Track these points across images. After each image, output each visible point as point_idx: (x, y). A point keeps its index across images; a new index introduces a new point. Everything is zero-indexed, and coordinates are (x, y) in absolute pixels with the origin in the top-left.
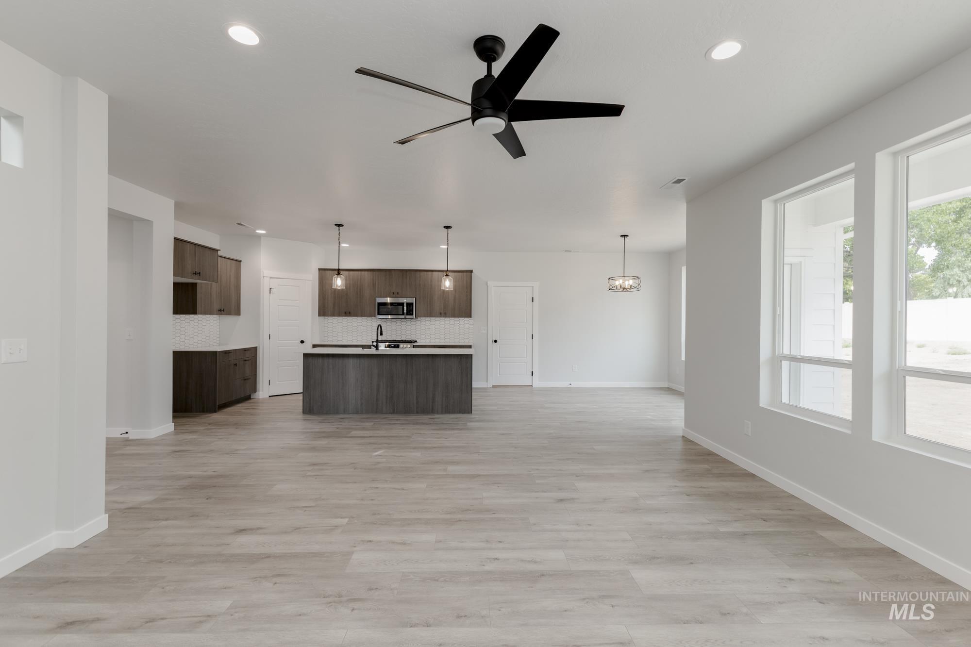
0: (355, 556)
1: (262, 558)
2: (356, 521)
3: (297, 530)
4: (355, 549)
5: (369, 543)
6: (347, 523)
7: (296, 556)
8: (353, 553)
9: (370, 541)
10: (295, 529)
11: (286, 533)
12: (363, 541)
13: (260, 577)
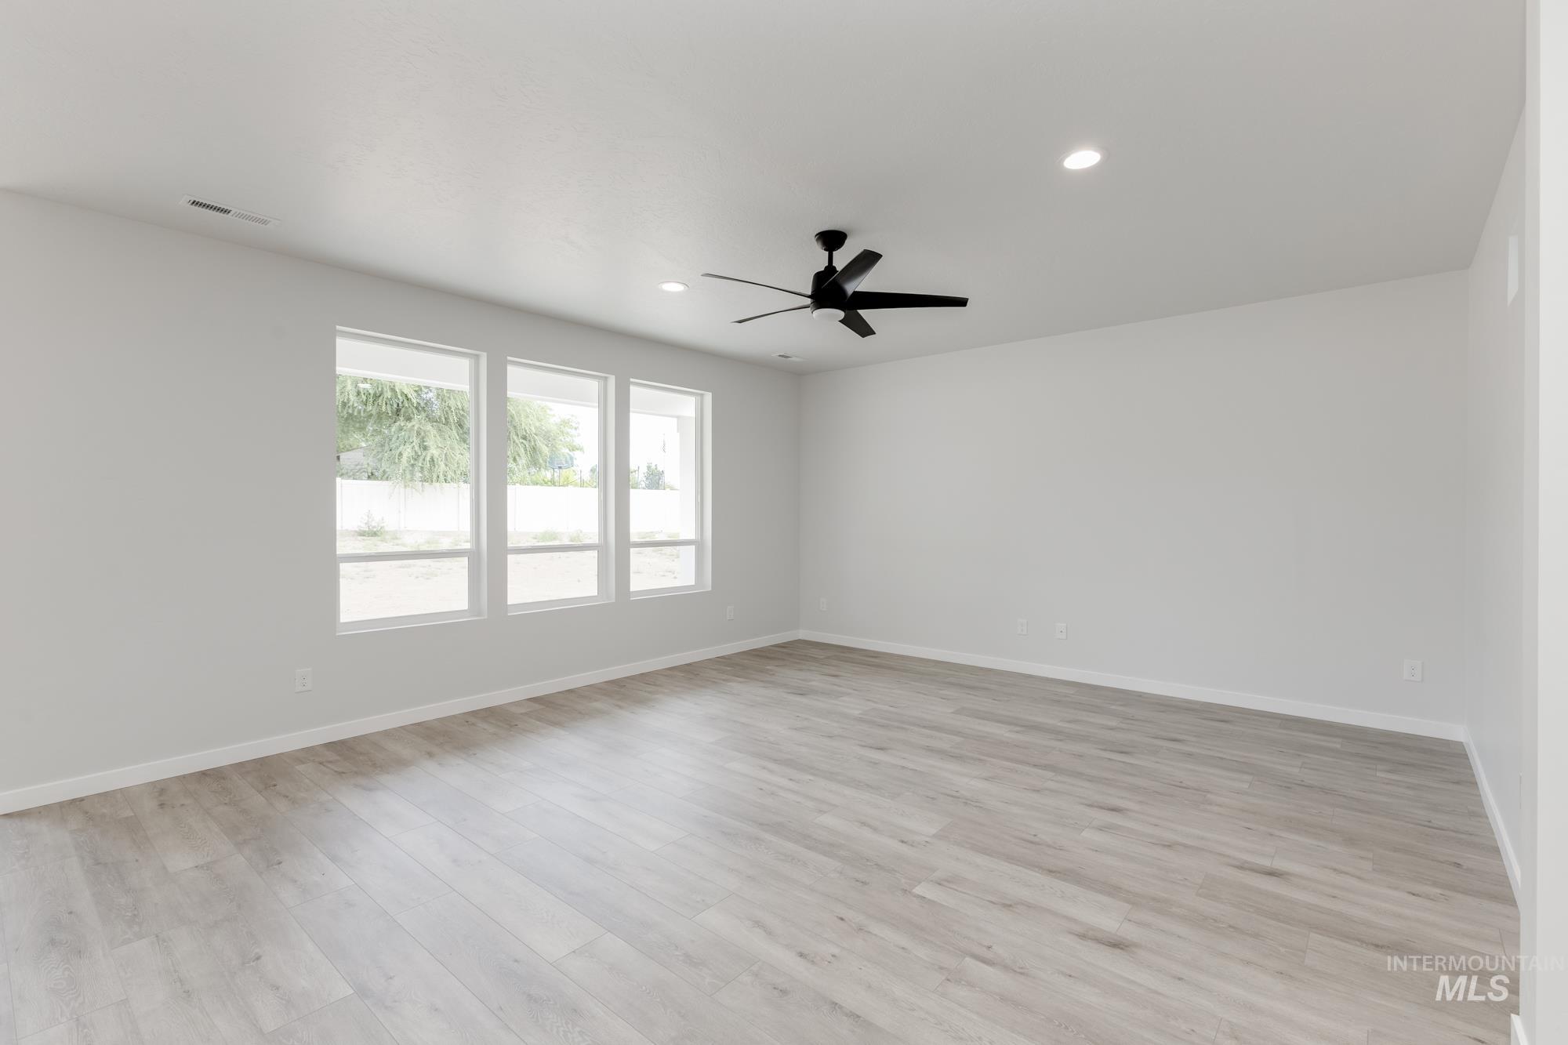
0: (933, 831)
1: (1059, 873)
2: (903, 881)
3: (1009, 903)
4: (927, 839)
5: (905, 840)
6: (920, 883)
7: (1010, 859)
8: (934, 836)
9: (903, 842)
10: (1010, 906)
11: (1029, 906)
12: (912, 846)
13: (1055, 848)
